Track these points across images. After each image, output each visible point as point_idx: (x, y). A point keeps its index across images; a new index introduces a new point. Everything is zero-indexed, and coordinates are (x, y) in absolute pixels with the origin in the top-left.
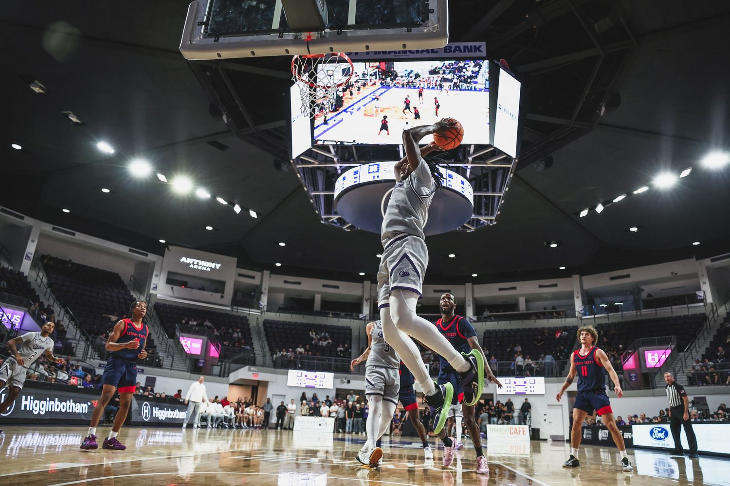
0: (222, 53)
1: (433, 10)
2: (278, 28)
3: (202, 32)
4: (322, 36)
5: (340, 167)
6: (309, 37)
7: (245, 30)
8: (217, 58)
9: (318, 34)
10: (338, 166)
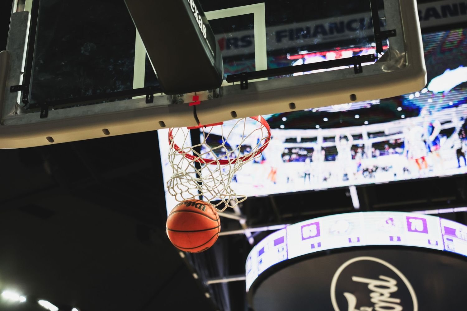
0: (53, 136)
1: (394, 31)
2: (144, 87)
3: (19, 102)
4: (216, 96)
5: (252, 233)
6: (196, 98)
7: (90, 93)
8: (49, 143)
9: (210, 92)
10: (248, 232)
